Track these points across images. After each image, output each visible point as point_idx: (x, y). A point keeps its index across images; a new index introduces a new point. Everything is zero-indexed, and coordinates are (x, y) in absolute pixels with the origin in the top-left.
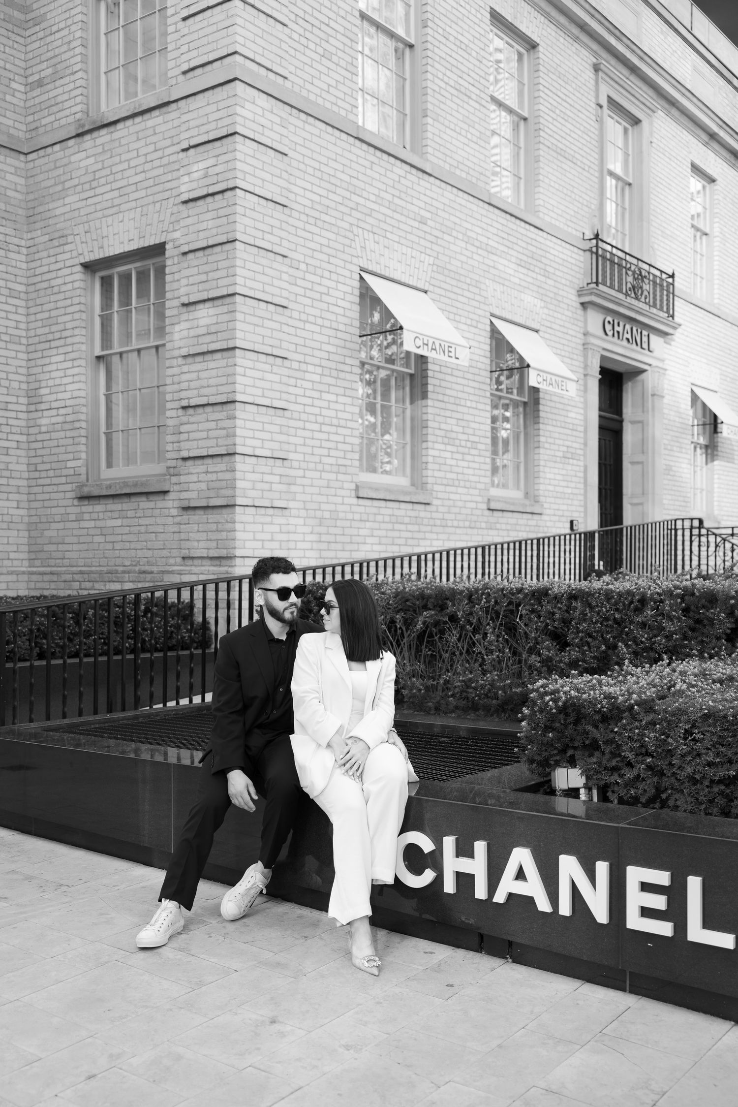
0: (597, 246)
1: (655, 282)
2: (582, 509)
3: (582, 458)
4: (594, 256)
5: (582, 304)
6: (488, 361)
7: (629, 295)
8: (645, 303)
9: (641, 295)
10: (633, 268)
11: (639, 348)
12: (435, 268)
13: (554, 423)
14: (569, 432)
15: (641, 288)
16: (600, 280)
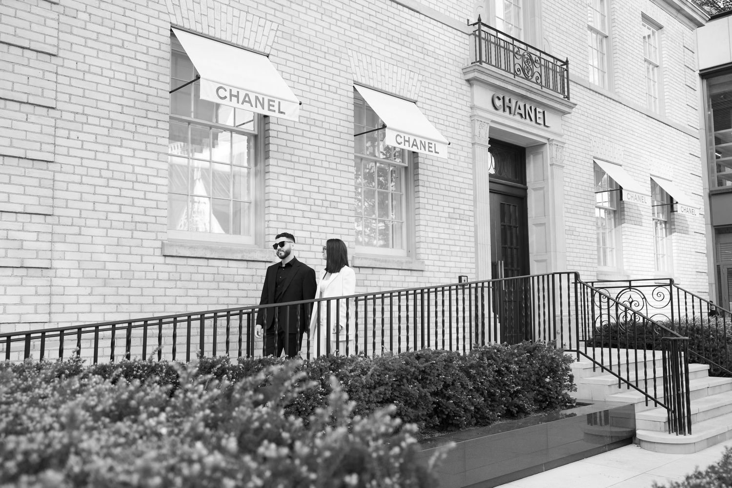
0: (479, 30)
1: (547, 67)
2: (473, 266)
3: (472, 219)
4: (477, 39)
5: (468, 81)
6: (352, 126)
7: (517, 75)
8: (537, 83)
9: (532, 76)
10: (522, 52)
11: (533, 123)
12: (279, 34)
13: (437, 186)
14: (456, 195)
15: (532, 71)
16: (484, 59)
